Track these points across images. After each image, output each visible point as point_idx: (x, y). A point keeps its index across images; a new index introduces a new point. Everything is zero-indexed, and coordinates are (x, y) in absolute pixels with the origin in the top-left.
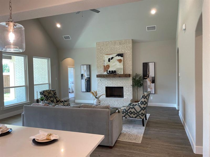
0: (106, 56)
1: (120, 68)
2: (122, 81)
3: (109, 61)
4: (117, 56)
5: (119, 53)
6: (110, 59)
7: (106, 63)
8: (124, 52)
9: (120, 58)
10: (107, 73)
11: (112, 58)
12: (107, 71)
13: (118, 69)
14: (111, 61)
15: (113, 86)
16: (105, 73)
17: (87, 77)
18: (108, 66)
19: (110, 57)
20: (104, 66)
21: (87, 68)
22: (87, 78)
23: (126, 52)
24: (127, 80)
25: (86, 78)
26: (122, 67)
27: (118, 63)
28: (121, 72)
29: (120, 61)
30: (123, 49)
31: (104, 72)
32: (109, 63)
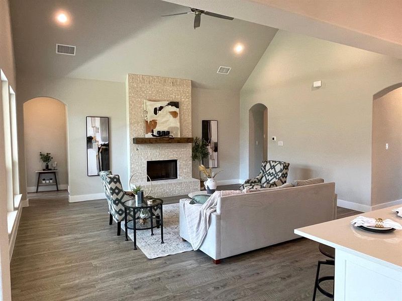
0: (149, 103)
1: (175, 127)
2: (176, 150)
3: (155, 113)
4: (169, 104)
5: (171, 100)
6: (158, 109)
7: (151, 116)
8: (179, 100)
9: (174, 109)
10: (153, 135)
11: (161, 108)
12: (153, 132)
13: (172, 128)
14: (159, 113)
15: (161, 160)
16: (149, 135)
17: (103, 143)
18: (154, 123)
19: (158, 105)
20: (147, 122)
21: (102, 124)
22: (102, 145)
23: (183, 100)
24: (183, 148)
25: (100, 146)
26: (178, 125)
27: (171, 118)
28: (177, 134)
29: (174, 114)
30: (178, 95)
31: (147, 133)
32: (155, 117)
